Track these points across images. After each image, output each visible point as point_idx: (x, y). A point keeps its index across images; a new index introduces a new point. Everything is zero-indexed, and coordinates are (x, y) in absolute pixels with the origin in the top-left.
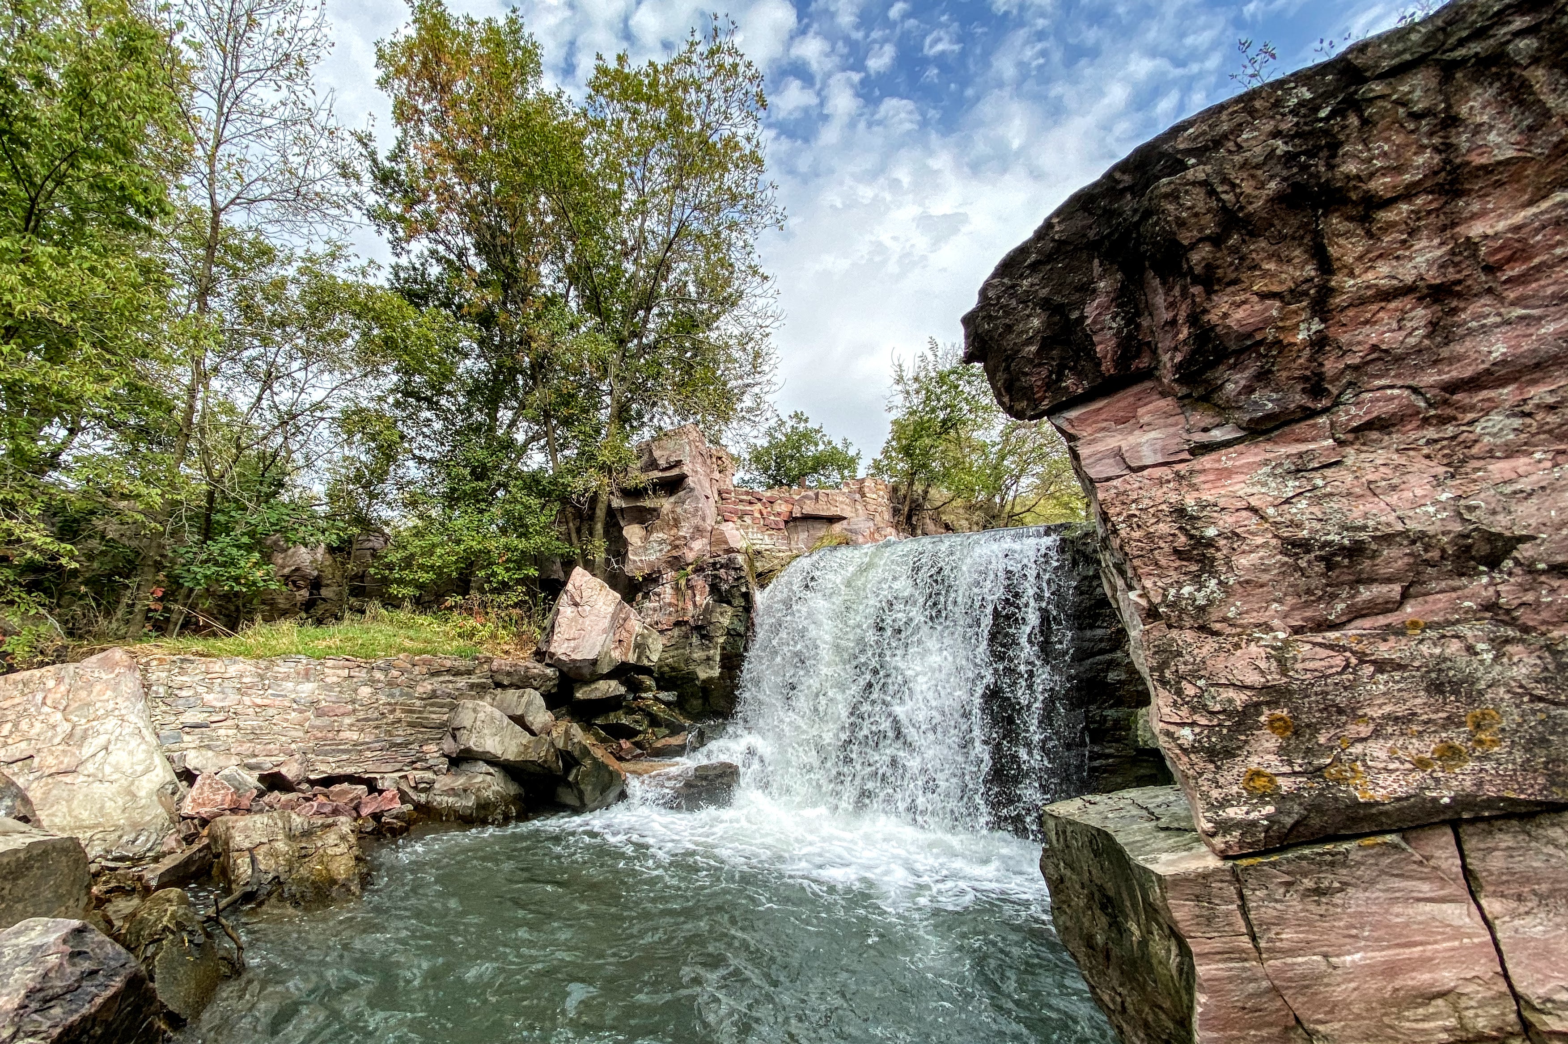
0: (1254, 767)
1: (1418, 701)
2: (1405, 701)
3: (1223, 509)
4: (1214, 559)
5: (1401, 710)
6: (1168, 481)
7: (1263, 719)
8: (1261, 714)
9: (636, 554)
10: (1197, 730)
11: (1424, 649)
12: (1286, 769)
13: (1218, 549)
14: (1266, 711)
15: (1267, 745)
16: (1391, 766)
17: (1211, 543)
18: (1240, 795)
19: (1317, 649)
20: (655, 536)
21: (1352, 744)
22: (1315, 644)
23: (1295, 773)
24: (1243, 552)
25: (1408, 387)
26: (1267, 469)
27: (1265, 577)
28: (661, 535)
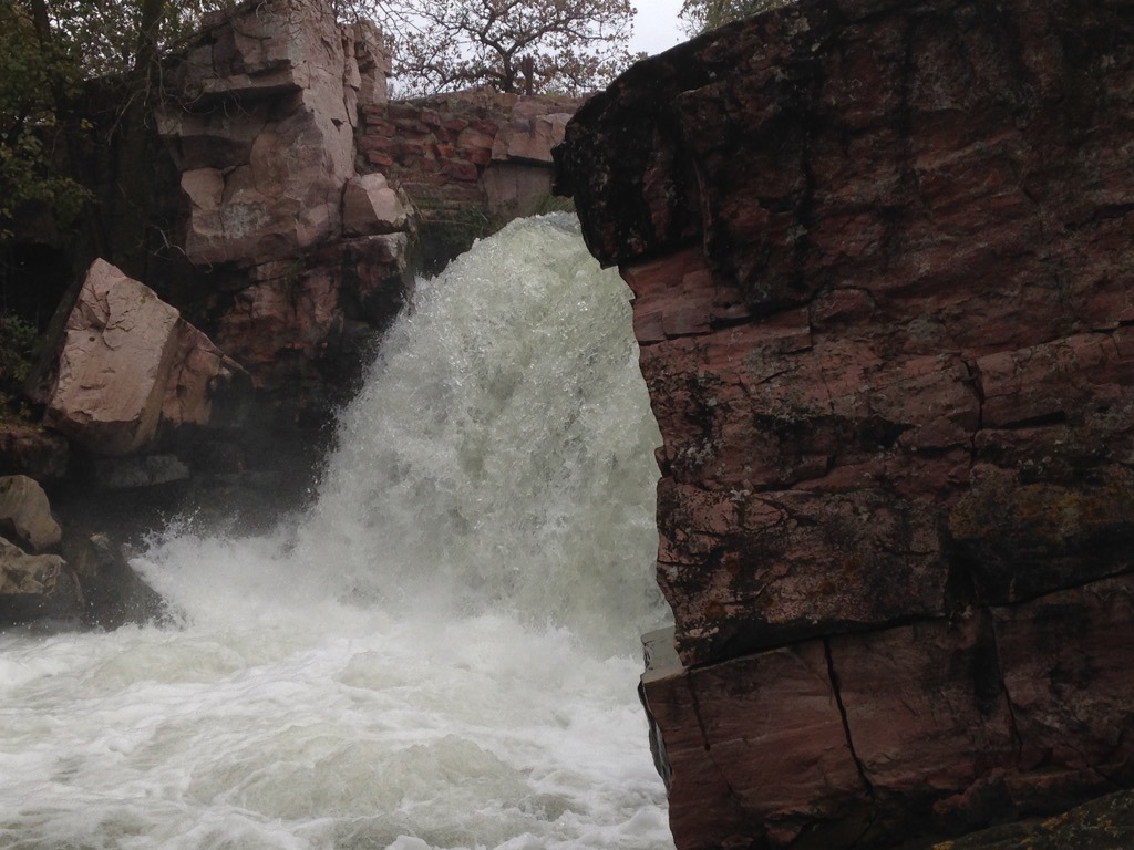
0: (713, 598)
1: (817, 549)
2: (810, 548)
3: (723, 383)
4: (711, 426)
5: (806, 555)
6: (690, 353)
7: (723, 560)
8: (722, 556)
9: (206, 225)
10: (681, 568)
11: (829, 509)
12: (732, 599)
13: (716, 418)
14: (726, 555)
15: (723, 580)
16: (794, 597)
17: (711, 411)
18: (701, 619)
19: (766, 505)
20: (241, 194)
21: (775, 580)
22: (765, 502)
23: (737, 603)
24: (731, 422)
25: (864, 289)
26: (760, 350)
27: (743, 444)
28: (251, 193)
